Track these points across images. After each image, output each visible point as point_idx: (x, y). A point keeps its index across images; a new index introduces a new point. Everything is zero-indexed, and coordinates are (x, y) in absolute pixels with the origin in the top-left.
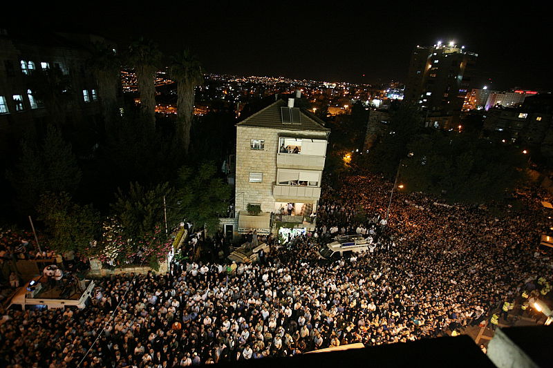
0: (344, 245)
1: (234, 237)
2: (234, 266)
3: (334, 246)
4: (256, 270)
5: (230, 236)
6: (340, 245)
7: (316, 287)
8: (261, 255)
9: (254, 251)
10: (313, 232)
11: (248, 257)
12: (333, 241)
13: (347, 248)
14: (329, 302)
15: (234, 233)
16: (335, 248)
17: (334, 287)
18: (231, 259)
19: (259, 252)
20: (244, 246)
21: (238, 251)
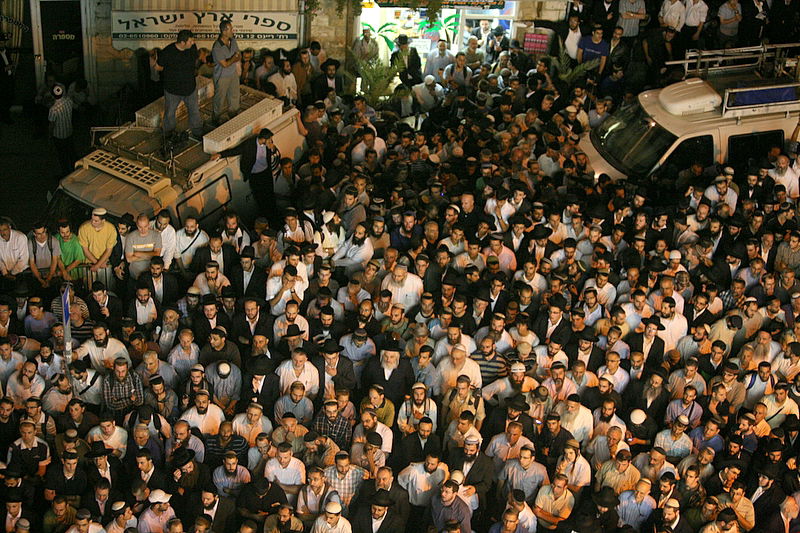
0: (737, 101)
1: (89, 72)
2: (97, 238)
3: (678, 108)
4: (228, 249)
5: (69, 65)
6: (710, 101)
7: (569, 339)
8: (258, 168)
9: (212, 144)
10: (560, 29)
11: (181, 177)
12: (675, 76)
13: (751, 120)
14: (638, 417)
15: (90, 46)
16: (689, 117)
17: (674, 332)
18: (81, 195)
19: (245, 150)
20: (149, 119)
21: (119, 150)
